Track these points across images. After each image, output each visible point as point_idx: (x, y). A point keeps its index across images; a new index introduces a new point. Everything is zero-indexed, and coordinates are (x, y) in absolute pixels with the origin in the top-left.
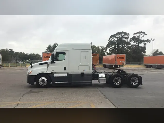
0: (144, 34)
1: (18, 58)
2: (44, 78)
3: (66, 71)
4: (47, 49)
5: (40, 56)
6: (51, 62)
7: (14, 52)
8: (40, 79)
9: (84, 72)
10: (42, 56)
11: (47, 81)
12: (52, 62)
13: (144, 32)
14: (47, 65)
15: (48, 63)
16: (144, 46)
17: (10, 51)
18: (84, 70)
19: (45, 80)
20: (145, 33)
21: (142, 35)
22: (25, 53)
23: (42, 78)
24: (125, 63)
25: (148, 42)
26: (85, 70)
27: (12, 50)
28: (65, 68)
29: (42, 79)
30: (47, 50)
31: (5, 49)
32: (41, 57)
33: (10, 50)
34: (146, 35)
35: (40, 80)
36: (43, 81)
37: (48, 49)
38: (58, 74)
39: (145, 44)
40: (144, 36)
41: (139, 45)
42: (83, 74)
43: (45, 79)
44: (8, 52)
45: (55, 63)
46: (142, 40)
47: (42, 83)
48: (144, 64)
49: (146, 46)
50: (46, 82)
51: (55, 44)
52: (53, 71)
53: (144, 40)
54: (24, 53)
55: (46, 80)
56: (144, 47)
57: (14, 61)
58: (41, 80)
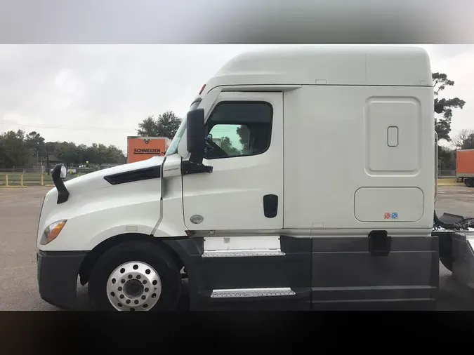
0: (444, 83)
1: (56, 159)
2: (142, 268)
3: (275, 223)
4: (141, 129)
5: (120, 151)
6: (184, 164)
7: (45, 142)
8: (117, 275)
9: (390, 226)
10: (125, 153)
11: (159, 285)
12: (192, 167)
13: (443, 76)
14: (157, 182)
15: (165, 174)
16: (444, 119)
17: (31, 137)
18: (387, 216)
19: (145, 282)
20: (448, 78)
21: (439, 84)
22: (77, 145)
23: (129, 268)
25: (458, 106)
26: (395, 215)
27: (39, 134)
28: (270, 205)
29: (130, 276)
30: (140, 132)
31: (16, 133)
32: (123, 156)
33: (30, 134)
34: (451, 83)
35: (118, 284)
36: (134, 285)
37: (144, 130)
38: (227, 241)
39: (449, 114)
40: (442, 88)
42: (379, 239)
43: (148, 272)
44: (27, 141)
45: (209, 169)
46: (440, 99)
47: (126, 298)
48: (459, 175)
49: (450, 120)
50: (154, 295)
51: (165, 116)
52: (196, 219)
53: (444, 100)
54: (72, 145)
55: (152, 276)
56: (443, 122)
57: (43, 167)
58: (123, 281)
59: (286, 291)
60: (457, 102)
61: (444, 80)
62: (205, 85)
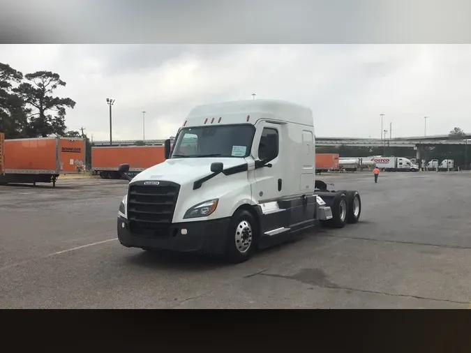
0: (56, 82)
6: (256, 162)
8: (239, 229)
12: (259, 165)
13: (56, 76)
14: (245, 174)
15: (249, 169)
16: (58, 116)
23: (243, 224)
24: (85, 166)
25: (70, 106)
28: (280, 185)
39: (62, 112)
41: (45, 112)
52: (261, 194)
59: (282, 229)
60: (69, 102)
61: (57, 80)
62: (249, 116)
